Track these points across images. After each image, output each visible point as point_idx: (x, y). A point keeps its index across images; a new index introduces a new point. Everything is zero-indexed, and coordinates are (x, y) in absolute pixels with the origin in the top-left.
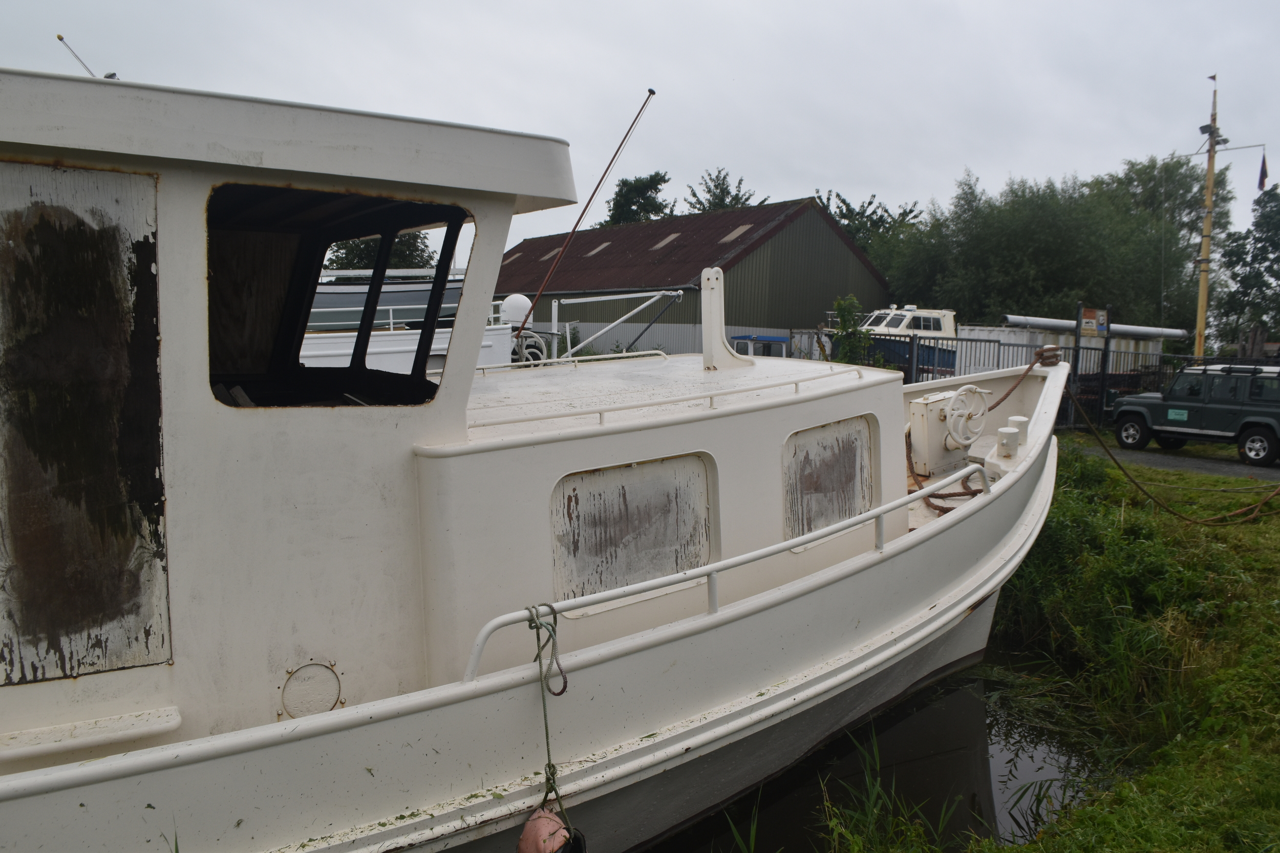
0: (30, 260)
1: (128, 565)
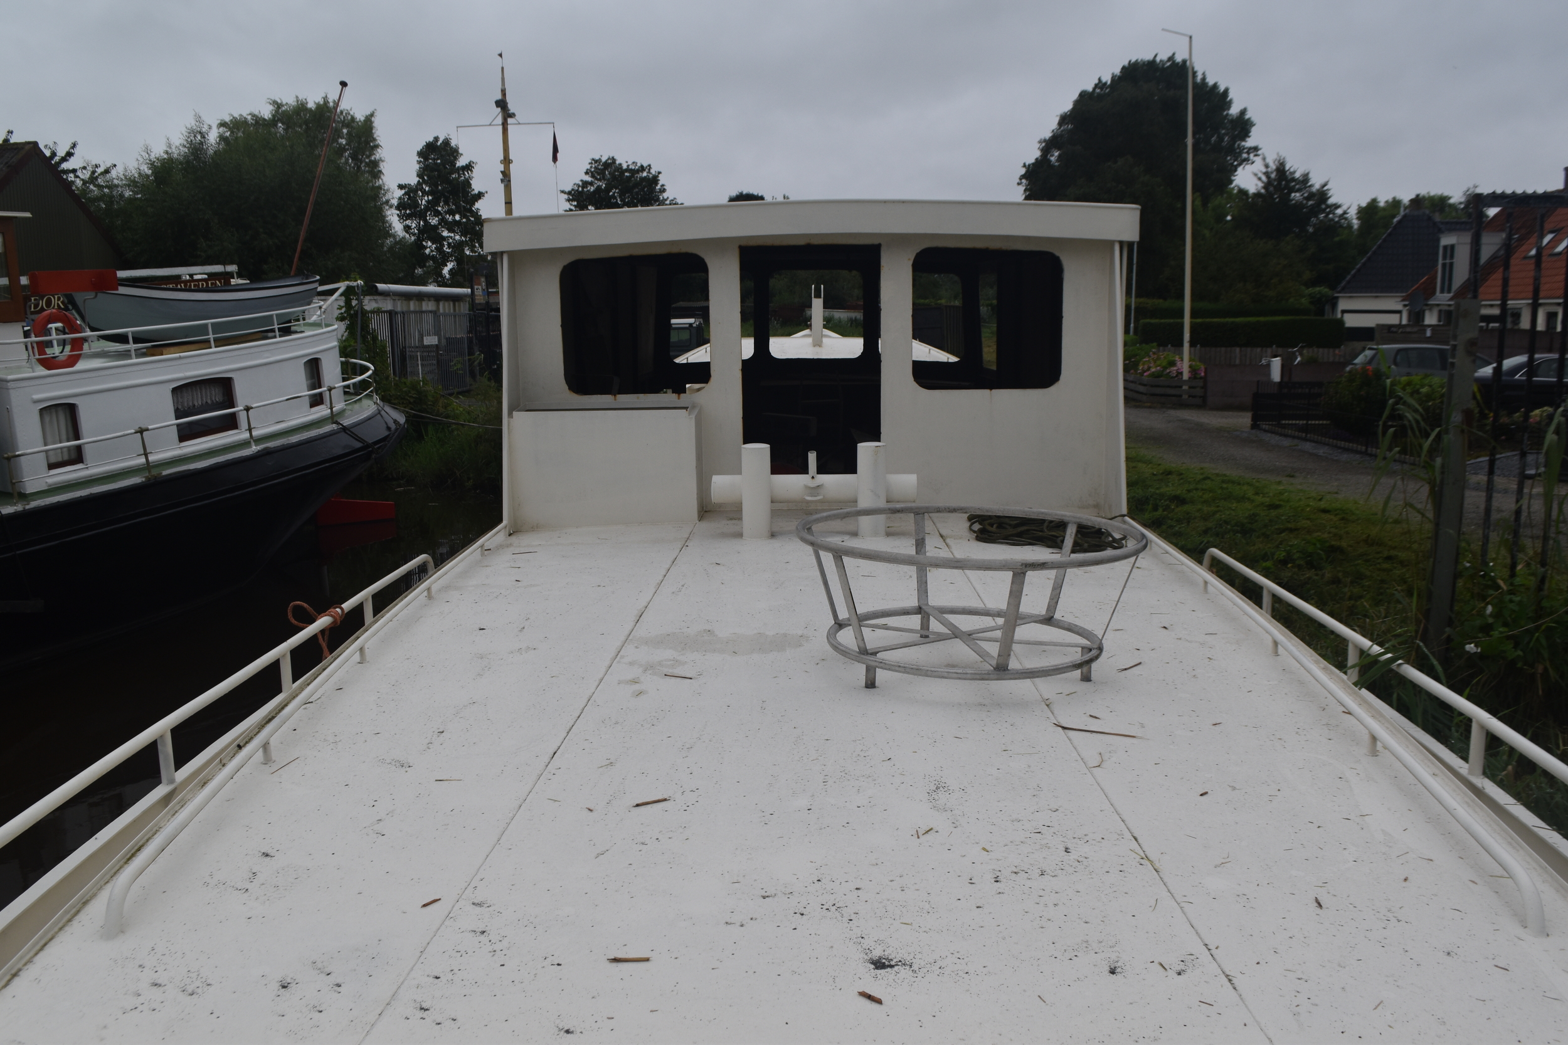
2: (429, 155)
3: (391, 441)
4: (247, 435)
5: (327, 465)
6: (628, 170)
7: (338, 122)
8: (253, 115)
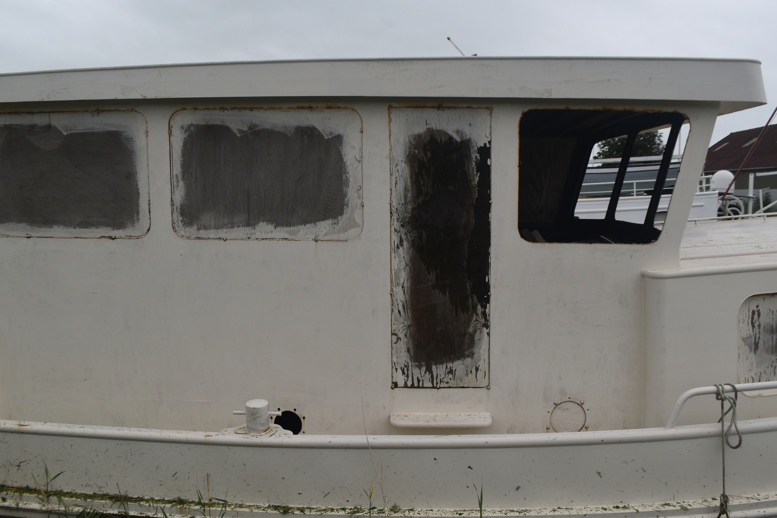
0: (425, 160)
1: (469, 330)
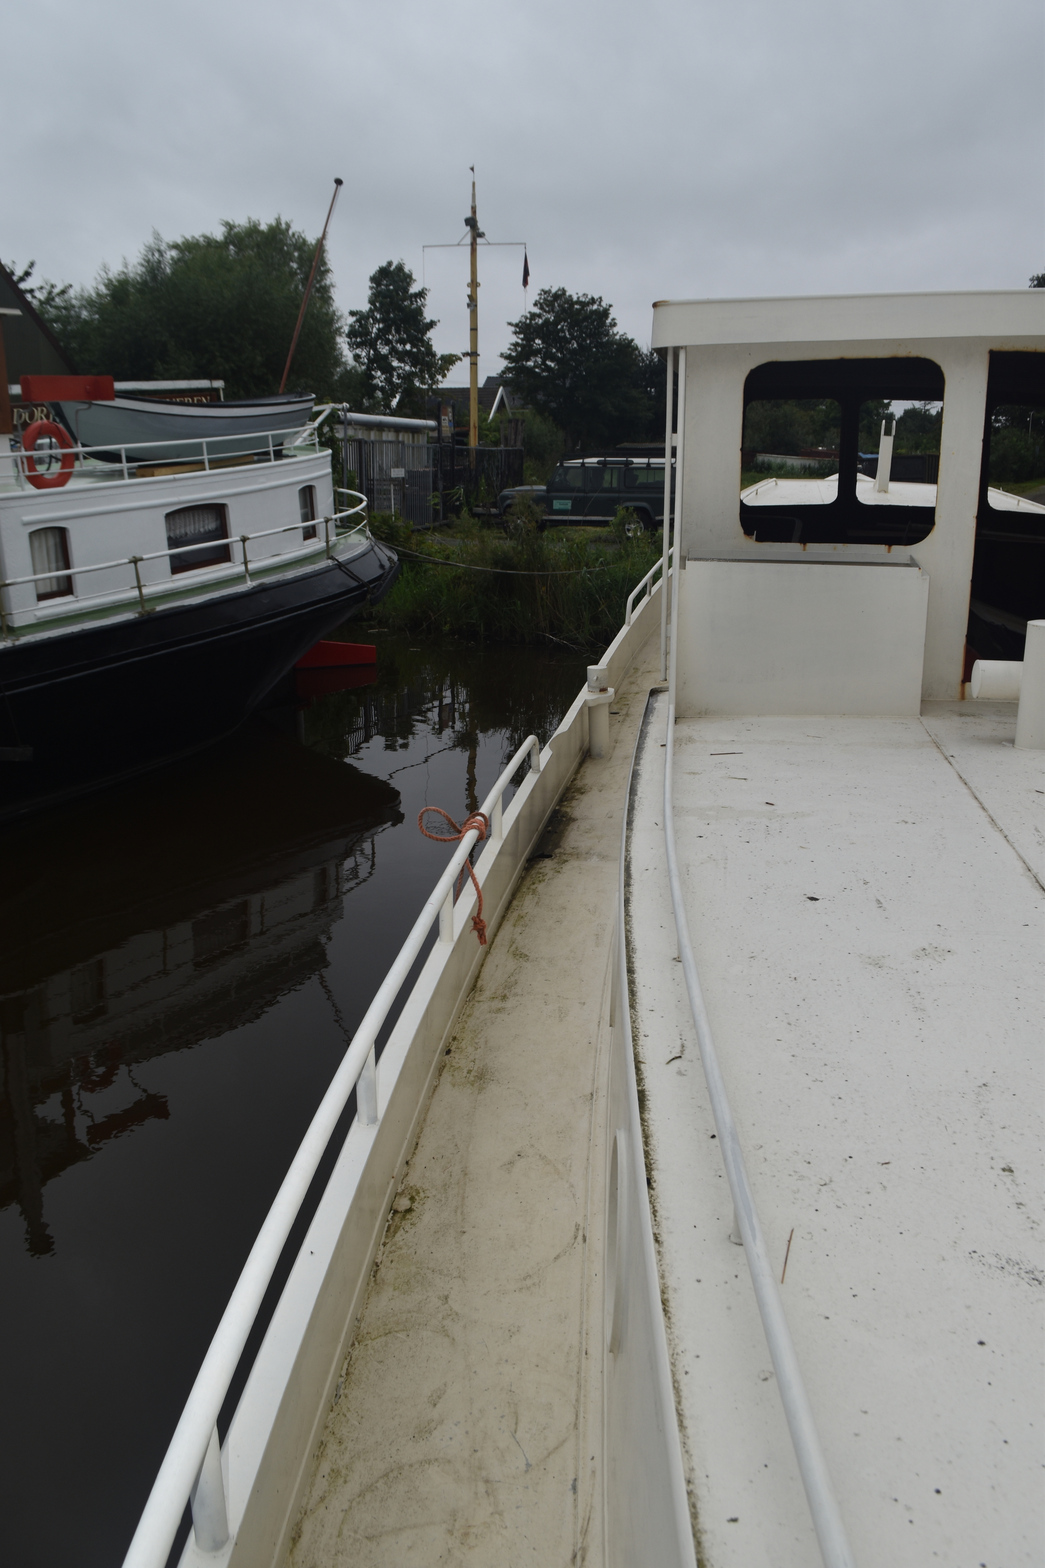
2: (382, 280)
3: (387, 581)
4: (242, 568)
5: (322, 605)
6: (578, 302)
7: (290, 245)
8: (205, 237)
